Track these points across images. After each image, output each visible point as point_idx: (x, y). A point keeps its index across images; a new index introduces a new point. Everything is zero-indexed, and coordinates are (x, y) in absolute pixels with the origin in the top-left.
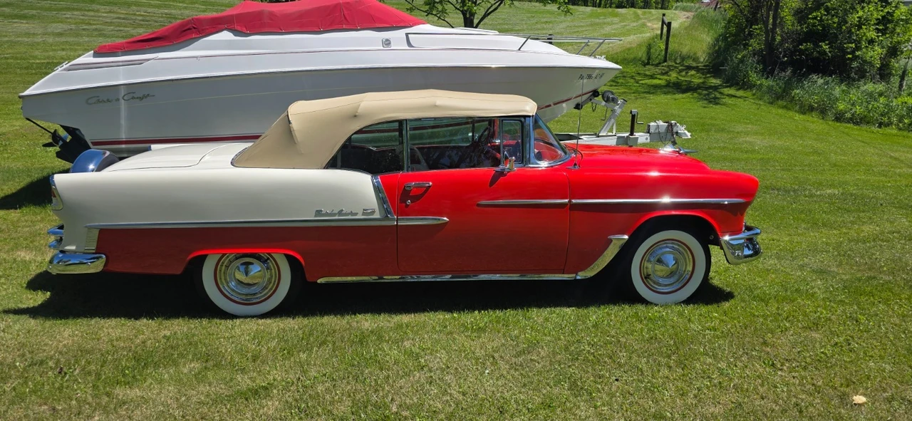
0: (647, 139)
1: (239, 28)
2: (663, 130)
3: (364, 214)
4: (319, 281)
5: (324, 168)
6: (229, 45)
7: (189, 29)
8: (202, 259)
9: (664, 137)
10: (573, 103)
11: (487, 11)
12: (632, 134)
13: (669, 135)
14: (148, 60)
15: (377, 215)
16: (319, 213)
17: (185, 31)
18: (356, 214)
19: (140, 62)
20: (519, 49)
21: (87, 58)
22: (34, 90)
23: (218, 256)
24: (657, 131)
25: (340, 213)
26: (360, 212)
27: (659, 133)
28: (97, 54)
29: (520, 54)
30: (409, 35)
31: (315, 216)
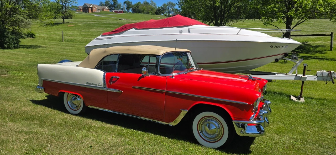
0: (315, 79)
1: (136, 27)
2: (325, 75)
3: (99, 85)
4: (88, 106)
5: (94, 69)
6: (133, 33)
7: (124, 28)
8: (64, 93)
9: (326, 79)
10: (273, 59)
11: (298, 22)
12: (304, 75)
13: (329, 78)
14: (113, 37)
15: (102, 86)
16: (87, 83)
17: (123, 28)
18: (96, 85)
19: (111, 38)
20: (237, 34)
21: (100, 37)
22: (88, 45)
23: (67, 93)
24: (322, 75)
25: (93, 84)
26: (98, 85)
27: (323, 76)
28: (102, 36)
29: (237, 36)
30: (190, 29)
31: (87, 84)
